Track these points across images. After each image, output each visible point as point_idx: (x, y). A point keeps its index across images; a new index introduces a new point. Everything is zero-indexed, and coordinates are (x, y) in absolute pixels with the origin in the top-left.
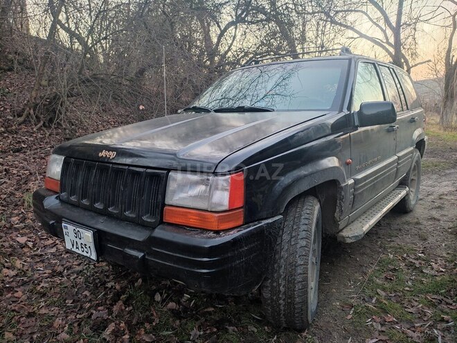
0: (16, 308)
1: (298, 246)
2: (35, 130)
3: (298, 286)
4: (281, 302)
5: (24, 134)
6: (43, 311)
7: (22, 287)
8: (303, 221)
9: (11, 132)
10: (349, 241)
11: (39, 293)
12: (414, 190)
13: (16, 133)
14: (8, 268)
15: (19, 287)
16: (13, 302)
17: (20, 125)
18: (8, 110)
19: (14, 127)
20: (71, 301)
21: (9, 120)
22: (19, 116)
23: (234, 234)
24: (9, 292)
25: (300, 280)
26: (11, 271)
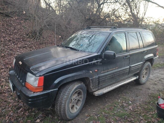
0: (3, 99)
1: (64, 98)
2: (31, 40)
3: (62, 109)
4: (58, 112)
5: (28, 41)
6: (9, 101)
7: (8, 93)
8: (68, 90)
9: (24, 41)
10: (96, 95)
11: (11, 95)
12: (146, 76)
13: (26, 41)
14: (7, 86)
15: (7, 92)
16: (3, 97)
17: (27, 38)
18: (25, 33)
19: (25, 39)
20: (17, 99)
21: (24, 37)
22: (27, 35)
23: (38, 94)
24: (4, 93)
25: (63, 107)
26: (7, 87)
